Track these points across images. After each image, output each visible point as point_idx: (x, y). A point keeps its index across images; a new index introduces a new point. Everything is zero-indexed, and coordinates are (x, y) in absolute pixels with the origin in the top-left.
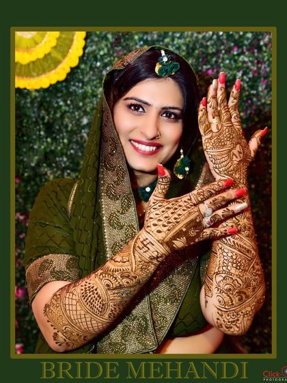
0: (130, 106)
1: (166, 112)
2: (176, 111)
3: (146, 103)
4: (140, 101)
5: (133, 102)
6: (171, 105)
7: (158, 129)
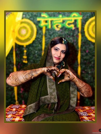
0: (55, 49)
1: (62, 51)
2: (65, 51)
3: (59, 49)
4: (58, 48)
5: (56, 48)
6: (64, 50)
7: (61, 55)
